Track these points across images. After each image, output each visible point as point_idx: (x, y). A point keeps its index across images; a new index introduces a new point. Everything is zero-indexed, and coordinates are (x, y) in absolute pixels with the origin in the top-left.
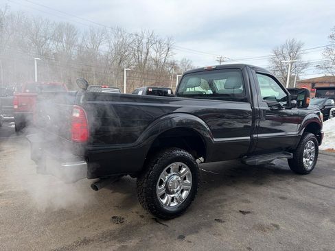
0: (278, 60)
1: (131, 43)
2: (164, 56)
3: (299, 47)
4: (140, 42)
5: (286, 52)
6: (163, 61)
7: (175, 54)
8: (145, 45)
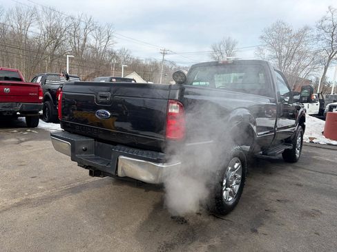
0: (215, 55)
1: (68, 27)
2: (104, 44)
3: (234, 45)
4: (76, 26)
5: (223, 48)
6: (103, 49)
7: (116, 43)
8: (83, 31)
